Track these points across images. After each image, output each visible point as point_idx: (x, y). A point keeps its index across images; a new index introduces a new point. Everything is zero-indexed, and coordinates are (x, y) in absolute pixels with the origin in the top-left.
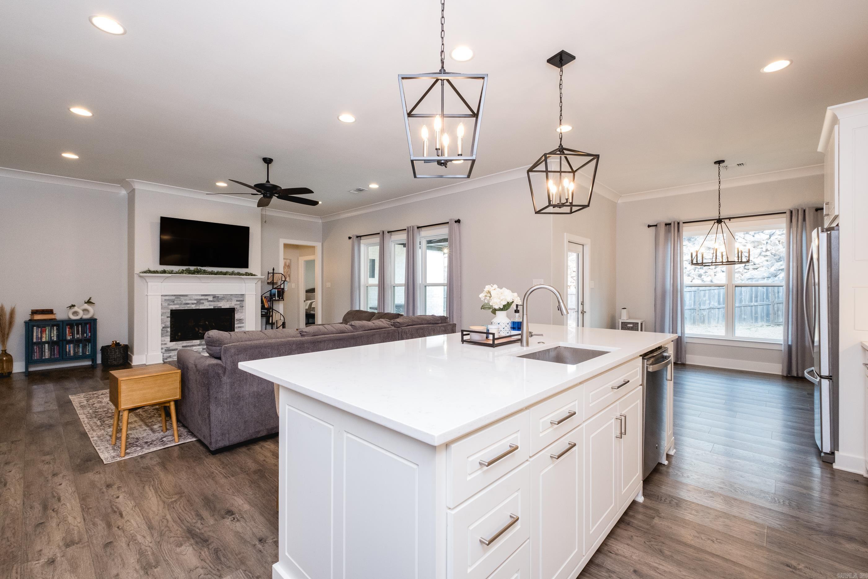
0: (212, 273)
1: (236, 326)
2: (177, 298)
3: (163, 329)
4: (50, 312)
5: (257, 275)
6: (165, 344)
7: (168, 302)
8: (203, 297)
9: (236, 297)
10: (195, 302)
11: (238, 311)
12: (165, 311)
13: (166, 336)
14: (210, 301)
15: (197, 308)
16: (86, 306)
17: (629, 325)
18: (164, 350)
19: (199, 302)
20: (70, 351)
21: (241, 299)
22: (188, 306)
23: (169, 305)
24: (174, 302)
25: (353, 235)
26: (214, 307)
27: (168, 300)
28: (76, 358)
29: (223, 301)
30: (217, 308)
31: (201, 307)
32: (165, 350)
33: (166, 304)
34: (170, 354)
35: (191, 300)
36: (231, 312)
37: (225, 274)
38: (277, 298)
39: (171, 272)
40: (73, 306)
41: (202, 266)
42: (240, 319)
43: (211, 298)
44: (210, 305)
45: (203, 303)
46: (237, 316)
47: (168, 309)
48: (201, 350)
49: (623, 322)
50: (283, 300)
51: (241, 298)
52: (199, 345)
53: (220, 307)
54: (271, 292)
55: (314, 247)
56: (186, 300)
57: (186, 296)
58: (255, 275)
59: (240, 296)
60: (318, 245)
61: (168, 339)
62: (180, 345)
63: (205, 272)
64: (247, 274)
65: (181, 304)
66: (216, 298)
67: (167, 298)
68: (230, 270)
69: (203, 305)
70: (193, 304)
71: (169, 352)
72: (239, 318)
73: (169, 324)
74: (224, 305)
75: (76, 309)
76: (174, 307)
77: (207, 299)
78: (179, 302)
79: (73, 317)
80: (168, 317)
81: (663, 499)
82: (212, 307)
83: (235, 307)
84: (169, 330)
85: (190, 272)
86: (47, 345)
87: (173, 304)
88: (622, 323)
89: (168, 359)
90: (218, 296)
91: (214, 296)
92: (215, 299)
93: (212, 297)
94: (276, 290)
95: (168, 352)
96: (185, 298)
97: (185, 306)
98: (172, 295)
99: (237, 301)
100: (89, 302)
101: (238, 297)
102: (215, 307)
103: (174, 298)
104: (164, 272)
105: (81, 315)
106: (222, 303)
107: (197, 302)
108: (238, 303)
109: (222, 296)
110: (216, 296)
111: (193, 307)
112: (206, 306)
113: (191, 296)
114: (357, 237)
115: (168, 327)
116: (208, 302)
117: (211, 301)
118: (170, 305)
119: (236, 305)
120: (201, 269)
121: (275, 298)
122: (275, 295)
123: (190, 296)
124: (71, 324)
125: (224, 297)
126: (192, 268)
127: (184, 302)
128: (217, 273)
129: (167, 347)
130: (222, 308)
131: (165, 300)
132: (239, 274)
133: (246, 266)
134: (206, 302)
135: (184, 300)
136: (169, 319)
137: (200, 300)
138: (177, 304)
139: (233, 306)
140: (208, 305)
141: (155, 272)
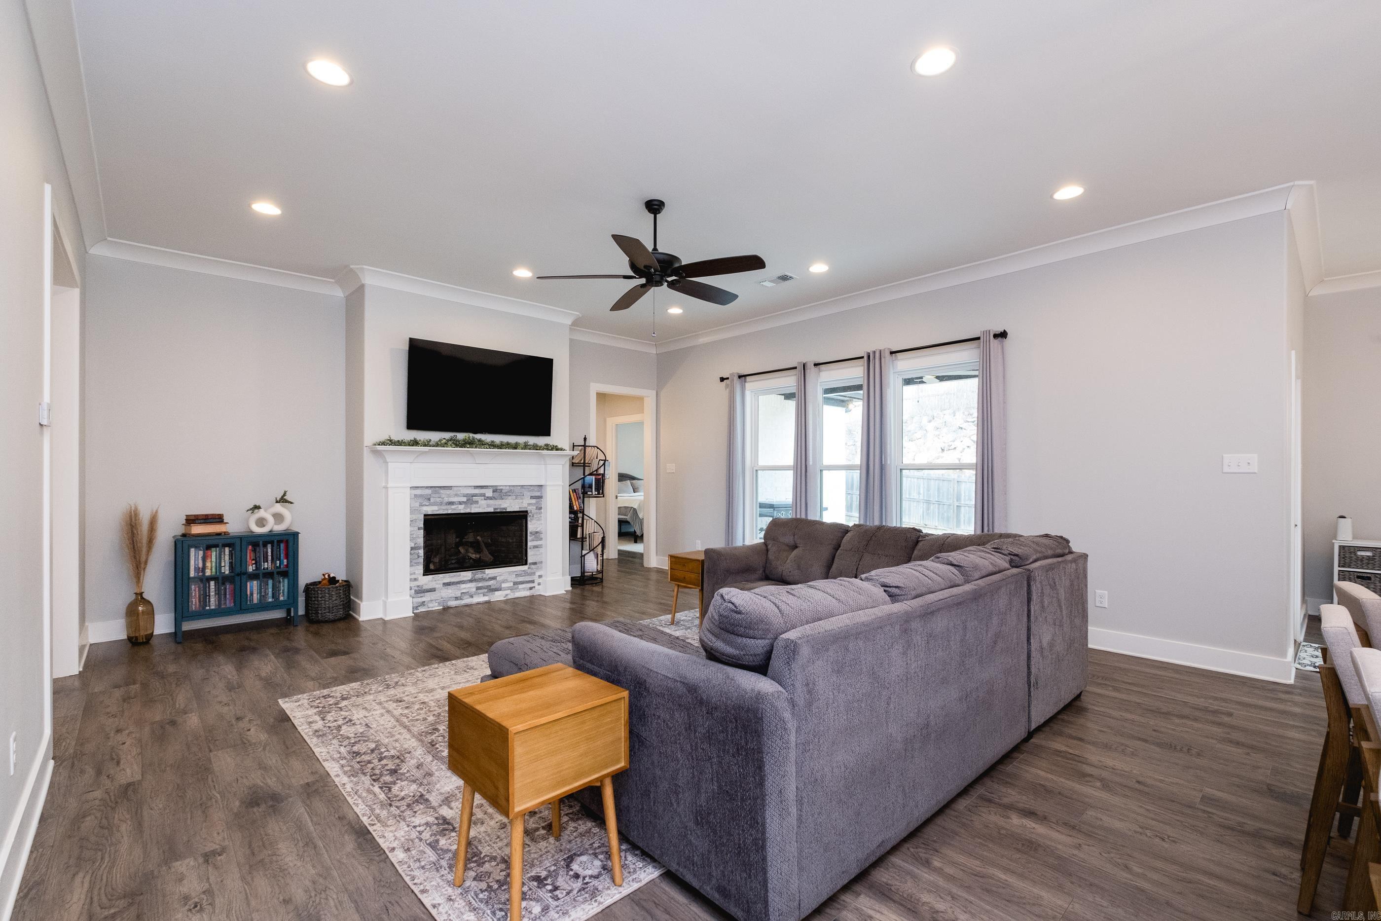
0: (493, 445)
1: (530, 544)
2: (436, 492)
3: (412, 552)
4: (218, 519)
5: (564, 450)
6: (415, 579)
7: (420, 500)
8: (477, 491)
9: (530, 491)
10: (465, 499)
11: (533, 516)
12: (414, 517)
13: (417, 564)
14: (488, 497)
15: (468, 511)
16: (279, 508)
17: (1359, 553)
18: (413, 591)
19: (470, 499)
20: (252, 594)
21: (538, 494)
22: (453, 507)
23: (421, 505)
24: (429, 499)
25: (732, 374)
26: (494, 509)
27: (421, 496)
28: (263, 606)
29: (510, 498)
30: (499, 510)
31: (475, 509)
32: (415, 591)
33: (417, 504)
34: (423, 599)
35: (457, 495)
36: (521, 517)
37: (515, 446)
38: (594, 493)
39: (427, 444)
40: (257, 507)
41: (475, 433)
42: (537, 532)
43: (489, 493)
44: (488, 506)
45: (477, 502)
46: (531, 527)
47: (419, 512)
48: (474, 590)
49: (1344, 547)
50: (604, 496)
51: (538, 492)
52: (471, 581)
53: (504, 508)
54: (584, 481)
55: (640, 399)
56: (449, 496)
57: (450, 488)
58: (561, 449)
59: (536, 489)
60: (649, 396)
61: (420, 569)
62: (439, 582)
63: (482, 444)
64: (547, 447)
65: (441, 504)
66: (498, 492)
68: (521, 439)
69: (478, 506)
70: (460, 503)
71: (422, 595)
72: (535, 530)
73: (421, 541)
74: (511, 505)
75: (261, 513)
76: (430, 510)
77: (484, 495)
78: (438, 500)
79: (256, 530)
80: (419, 529)
82: (491, 510)
83: (529, 509)
84: (421, 552)
85: (457, 444)
86: (212, 583)
87: (427, 504)
88: (1342, 548)
89: (419, 608)
90: (501, 488)
91: (495, 490)
92: (496, 495)
93: (491, 490)
94: (594, 477)
95: (420, 595)
96: (448, 492)
97: (448, 507)
98: (427, 487)
99: (532, 497)
100: (283, 500)
101: (533, 490)
102: (496, 509)
103: (429, 492)
104: (415, 443)
105: (271, 526)
106: (507, 501)
107: (468, 500)
108: (534, 501)
109: (508, 488)
110: (499, 488)
111: (461, 509)
112: (483, 507)
113: (458, 488)
114: (740, 377)
115: (419, 548)
116: (485, 499)
117: (490, 498)
118: (423, 506)
119: (529, 504)
120: (473, 438)
121: (592, 492)
122: (590, 486)
123: (455, 488)
124: (252, 541)
125: (510, 491)
126: (461, 436)
127: (446, 500)
128: (501, 446)
129: (418, 586)
130: (507, 510)
131: (416, 496)
132: (536, 447)
133: (546, 432)
134: (482, 500)
135: (446, 496)
136: (422, 531)
137: (472, 496)
138: (434, 504)
139: (525, 507)
140: (486, 506)
141: (400, 443)
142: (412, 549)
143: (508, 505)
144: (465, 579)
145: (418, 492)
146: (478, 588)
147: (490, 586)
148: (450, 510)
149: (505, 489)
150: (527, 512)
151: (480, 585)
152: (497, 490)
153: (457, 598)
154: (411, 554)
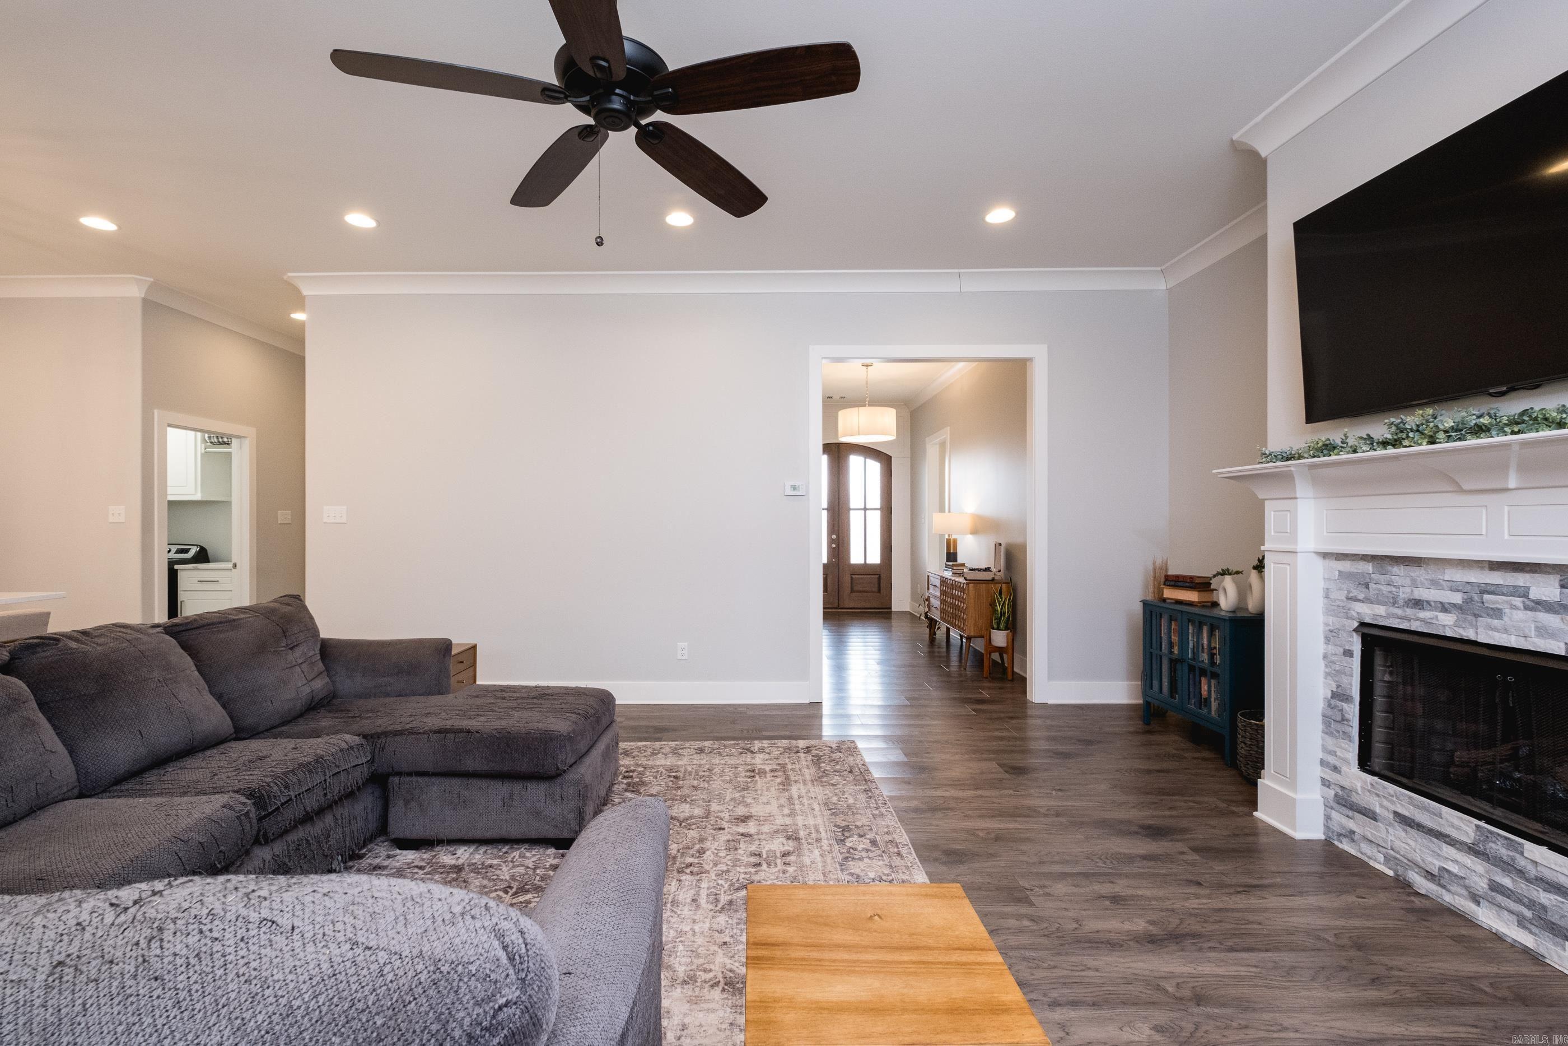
2: (1383, 570)
3: (1333, 702)
6: (1340, 769)
7: (1348, 587)
8: (1499, 579)
10: (1457, 598)
12: (1335, 623)
13: (1346, 735)
14: (1538, 602)
15: (1470, 634)
18: (1332, 793)
19: (1475, 600)
22: (1422, 615)
23: (1352, 599)
24: (1367, 586)
27: (1349, 576)
31: (1486, 634)
32: (1336, 795)
33: (1342, 595)
34: (1351, 825)
35: (1435, 584)
40: (1227, 573)
43: (1545, 588)
44: (1542, 631)
45: (1497, 613)
47: (1347, 611)
52: (1472, 850)
56: (1414, 584)
61: (1351, 751)
65: (1394, 601)
67: (1350, 566)
69: (1496, 622)
70: (1444, 608)
71: (1350, 813)
73: (1354, 683)
76: (1374, 613)
77: (1528, 593)
80: (1348, 653)
87: (1361, 596)
89: (1344, 840)
93: (1554, 579)
95: (1344, 808)
96: (1415, 572)
97: (1409, 612)
98: (1363, 556)
100: (1258, 566)
103: (1369, 567)
111: (1447, 624)
112: (1514, 629)
113: (1440, 564)
115: (1349, 699)
116: (1527, 608)
117: (1548, 607)
118: (1355, 601)
129: (1342, 788)
131: (1340, 574)
134: (1514, 607)
136: (1356, 662)
137: (1484, 592)
138: (1381, 600)
142: (1334, 695)
144: (1454, 834)
145: (1346, 566)
146: (1495, 887)
147: (1544, 908)
148: (1418, 622)
151: (1507, 882)
153: (1430, 876)
154: (1329, 705)
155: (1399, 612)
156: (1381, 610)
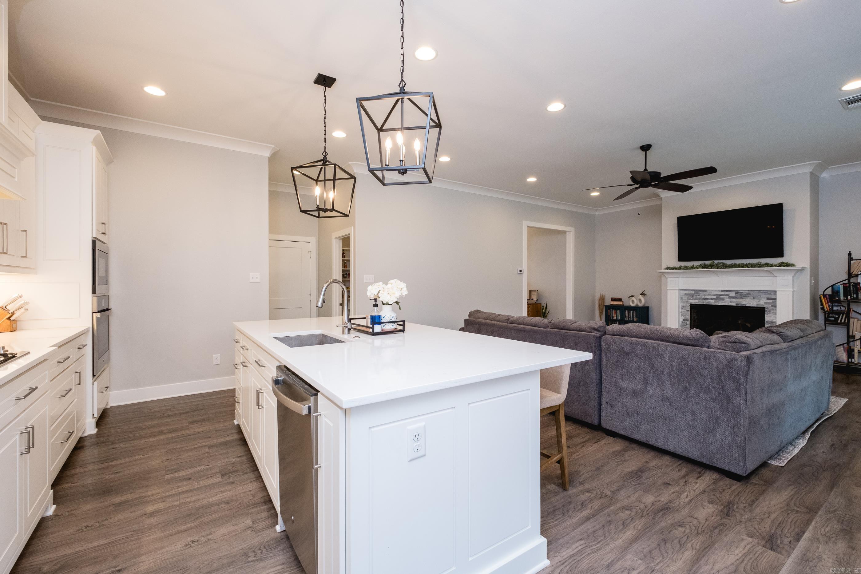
2: (697, 293)
4: (620, 300)
5: (799, 265)
7: (688, 297)
8: (724, 293)
9: (767, 294)
10: (715, 297)
11: (769, 311)
12: (684, 304)
14: (731, 297)
15: (717, 304)
16: (641, 297)
19: (718, 297)
21: (773, 297)
22: (707, 301)
23: (688, 299)
24: (693, 296)
26: (736, 304)
27: (688, 294)
29: (749, 298)
30: (740, 305)
31: (721, 303)
33: (686, 298)
35: (710, 295)
36: (759, 311)
38: (843, 298)
39: (692, 268)
40: (632, 296)
43: (732, 294)
44: (731, 302)
45: (723, 299)
46: (768, 318)
47: (687, 302)
51: (772, 296)
53: (744, 304)
54: (833, 289)
56: (705, 295)
57: (705, 291)
58: (790, 265)
59: (772, 293)
65: (700, 299)
66: (739, 294)
67: (687, 292)
69: (723, 301)
70: (712, 299)
72: (771, 320)
73: (688, 317)
74: (750, 303)
75: (633, 298)
76: (693, 302)
77: (728, 295)
78: (698, 297)
79: (632, 305)
80: (688, 311)
81: (264, 550)
82: (734, 304)
83: (765, 306)
84: (688, 323)
85: (706, 267)
87: (692, 298)
90: (741, 291)
91: (737, 292)
92: (738, 296)
93: (734, 293)
96: (705, 293)
97: (704, 301)
98: (692, 290)
99: (768, 299)
100: (642, 294)
101: (769, 294)
102: (738, 304)
103: (693, 292)
104: (680, 268)
105: (637, 304)
106: (747, 300)
107: (716, 298)
108: (770, 301)
109: (746, 292)
111: (713, 302)
112: (726, 302)
113: (711, 291)
115: (687, 320)
116: (729, 298)
117: (733, 298)
119: (766, 303)
121: (840, 297)
123: (709, 291)
124: (630, 309)
125: (749, 294)
126: (708, 262)
127: (703, 297)
128: (743, 266)
130: (747, 306)
131: (685, 294)
132: (767, 265)
133: (780, 253)
134: (727, 298)
135: (703, 296)
136: (689, 313)
137: (720, 296)
138: (696, 299)
139: (762, 305)
140: (729, 302)
141: (674, 268)
142: (684, 320)
143: (747, 302)
148: (705, 303)
149: (745, 293)
150: (765, 308)
152: (738, 293)
154: (683, 323)
155: (701, 301)
156: (697, 301)
